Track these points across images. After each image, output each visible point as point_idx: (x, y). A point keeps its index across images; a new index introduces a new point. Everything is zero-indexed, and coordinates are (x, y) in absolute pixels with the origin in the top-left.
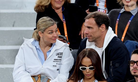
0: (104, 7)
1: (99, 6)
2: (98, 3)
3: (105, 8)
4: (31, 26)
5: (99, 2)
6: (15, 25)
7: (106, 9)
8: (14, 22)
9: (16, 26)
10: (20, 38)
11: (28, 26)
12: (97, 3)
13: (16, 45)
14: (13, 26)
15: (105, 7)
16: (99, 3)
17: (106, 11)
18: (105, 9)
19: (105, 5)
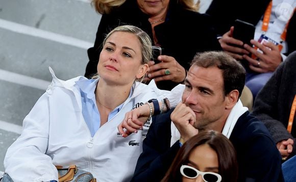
0: (279, 36)
1: (269, 30)
2: (268, 22)
3: (281, 40)
4: (82, 38)
5: (271, 21)
6: (42, 24)
7: (284, 45)
8: (43, 17)
9: (44, 29)
10: (45, 60)
11: (75, 36)
12: (265, 24)
13: (32, 75)
14: (38, 26)
15: (281, 38)
16: (270, 25)
17: (281, 47)
18: (280, 44)
19: (284, 32)
